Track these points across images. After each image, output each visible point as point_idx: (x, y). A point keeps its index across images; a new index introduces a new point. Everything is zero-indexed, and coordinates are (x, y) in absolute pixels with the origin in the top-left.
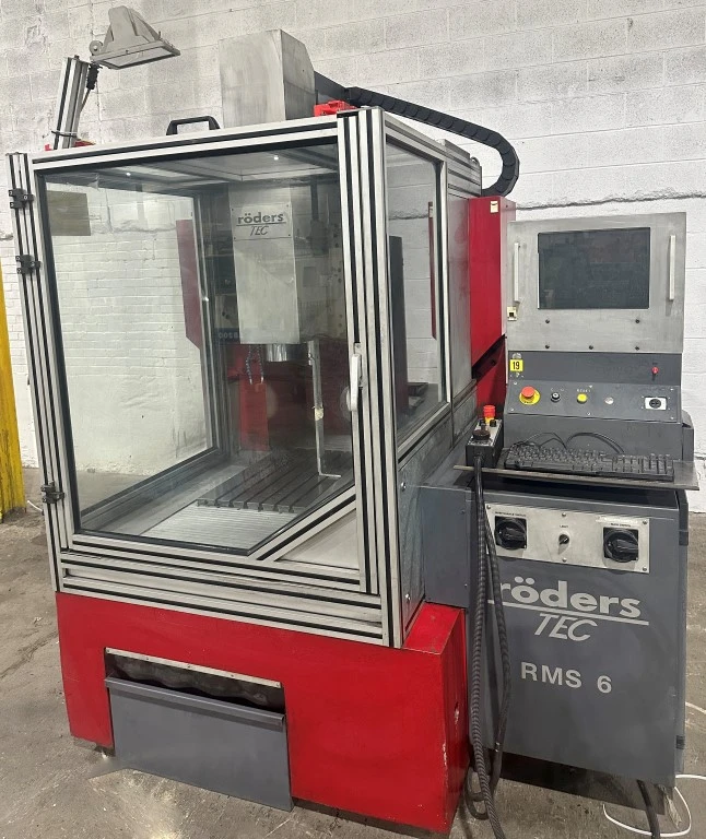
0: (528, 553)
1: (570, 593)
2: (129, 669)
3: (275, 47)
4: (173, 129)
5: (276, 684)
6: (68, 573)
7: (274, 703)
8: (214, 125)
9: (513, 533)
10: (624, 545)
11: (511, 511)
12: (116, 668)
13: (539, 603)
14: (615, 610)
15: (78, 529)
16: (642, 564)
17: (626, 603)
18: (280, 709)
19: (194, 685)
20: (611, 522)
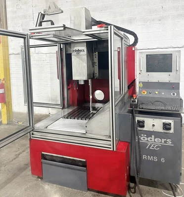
0: (145, 129)
1: (155, 138)
2: (47, 157)
5: (84, 160)
6: (33, 134)
7: (84, 165)
9: (141, 124)
10: (168, 126)
11: (141, 119)
12: (44, 157)
13: (147, 141)
14: (165, 142)
16: (172, 131)
17: (168, 140)
19: (64, 161)
20: (164, 121)
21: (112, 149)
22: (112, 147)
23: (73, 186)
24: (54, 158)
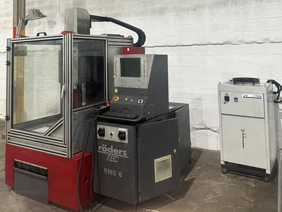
0: (105, 138)
1: (113, 149)
2: (19, 165)
3: (76, 11)
4: (38, 35)
5: (46, 168)
6: (9, 139)
7: (45, 173)
8: (45, 34)
9: (102, 133)
10: (122, 135)
11: (102, 127)
12: (16, 164)
13: (107, 152)
14: (122, 153)
15: (12, 128)
16: (126, 141)
17: (124, 151)
18: (47, 176)
19: (31, 169)
20: (121, 129)
21: (66, 157)
22: (66, 154)
23: (37, 198)
24: (24, 166)
